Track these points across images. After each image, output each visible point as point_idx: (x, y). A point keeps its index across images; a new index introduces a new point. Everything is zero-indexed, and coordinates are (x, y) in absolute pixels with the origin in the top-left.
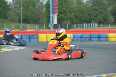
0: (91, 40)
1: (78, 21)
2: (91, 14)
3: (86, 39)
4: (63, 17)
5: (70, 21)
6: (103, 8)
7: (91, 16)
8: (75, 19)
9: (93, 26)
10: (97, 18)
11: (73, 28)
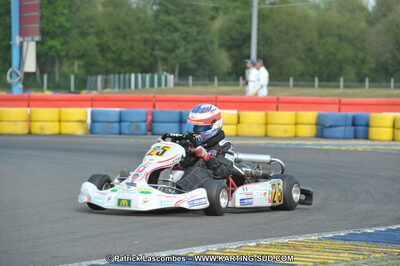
0: (155, 131)
1: (111, 66)
2: (157, 42)
3: (138, 128)
4: (59, 47)
5: (81, 63)
6: (194, 23)
7: (153, 50)
8: (99, 57)
9: (160, 84)
10: (176, 57)
11: (91, 89)
